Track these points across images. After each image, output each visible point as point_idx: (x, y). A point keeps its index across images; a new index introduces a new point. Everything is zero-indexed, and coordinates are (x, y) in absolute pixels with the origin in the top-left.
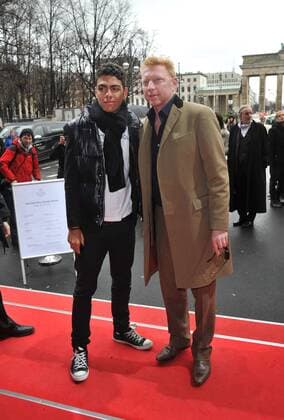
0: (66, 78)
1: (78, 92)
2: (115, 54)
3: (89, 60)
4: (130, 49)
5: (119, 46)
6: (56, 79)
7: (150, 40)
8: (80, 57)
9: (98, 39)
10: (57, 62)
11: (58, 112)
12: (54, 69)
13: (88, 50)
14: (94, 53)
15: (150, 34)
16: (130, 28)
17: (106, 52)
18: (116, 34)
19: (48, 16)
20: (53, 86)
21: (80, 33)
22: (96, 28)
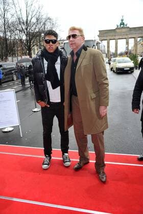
0: (13, 42)
1: (19, 49)
2: (37, 30)
3: (24, 32)
4: (44, 27)
5: (39, 26)
6: (8, 42)
7: (54, 23)
8: (20, 31)
9: (28, 22)
10: (9, 34)
11: (10, 58)
12: (7, 37)
13: (24, 27)
14: (27, 29)
15: (54, 20)
16: (44, 17)
17: (33, 29)
18: (38, 20)
19: (3, 10)
20: (7, 46)
21: (19, 19)
22: (27, 17)
